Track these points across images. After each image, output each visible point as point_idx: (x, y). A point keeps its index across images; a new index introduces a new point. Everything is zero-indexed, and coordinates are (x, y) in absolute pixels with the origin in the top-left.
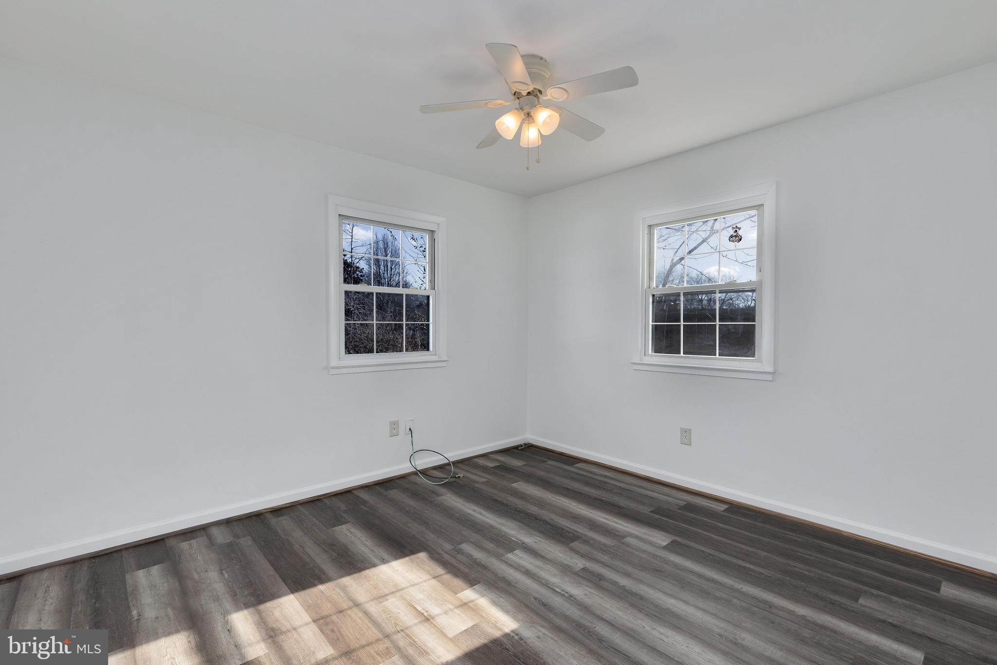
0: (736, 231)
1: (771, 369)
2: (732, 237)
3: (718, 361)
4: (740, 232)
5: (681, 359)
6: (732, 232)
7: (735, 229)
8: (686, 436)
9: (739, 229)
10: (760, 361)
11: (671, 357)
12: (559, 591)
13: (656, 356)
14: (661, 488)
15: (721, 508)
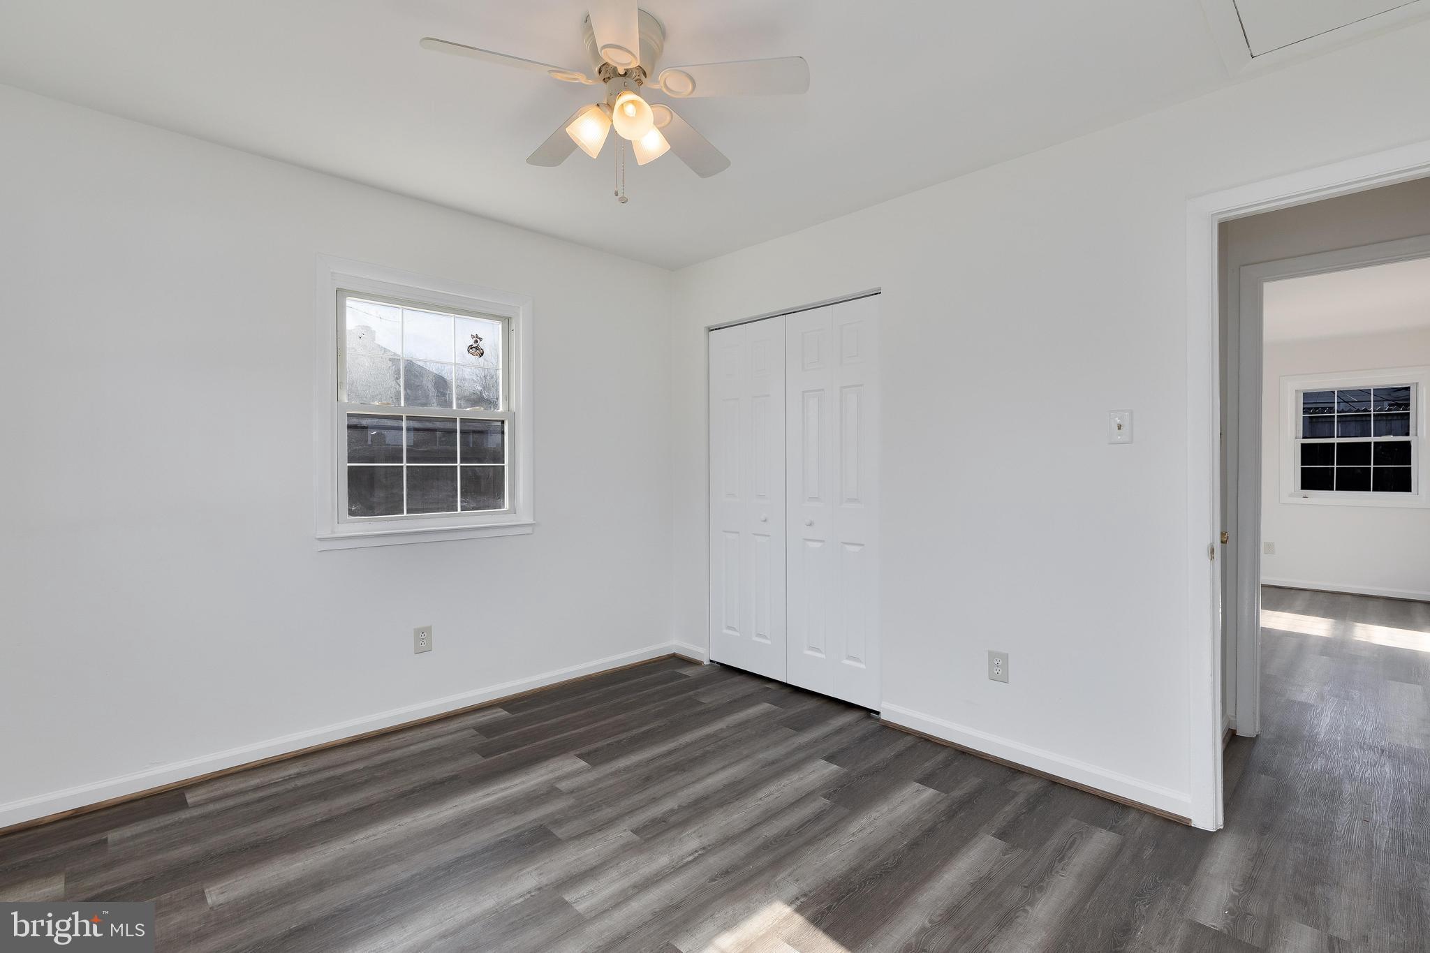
0: (476, 342)
1: (531, 521)
2: (471, 348)
3: (461, 519)
4: (481, 344)
5: (405, 522)
6: (471, 342)
7: (475, 339)
8: (423, 640)
9: (481, 339)
10: (513, 510)
11: (391, 519)
12: (691, 858)
13: (354, 522)
14: (408, 736)
15: (502, 713)
